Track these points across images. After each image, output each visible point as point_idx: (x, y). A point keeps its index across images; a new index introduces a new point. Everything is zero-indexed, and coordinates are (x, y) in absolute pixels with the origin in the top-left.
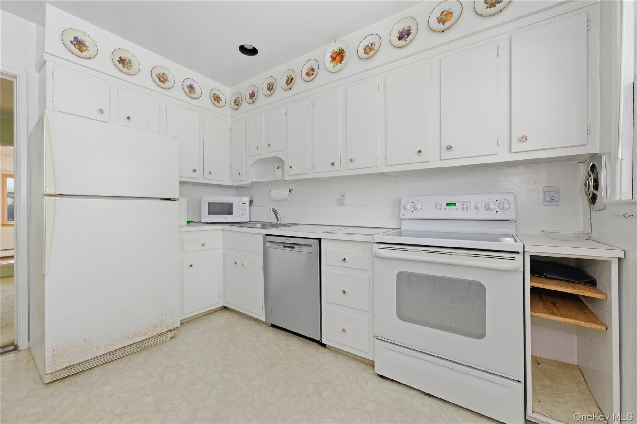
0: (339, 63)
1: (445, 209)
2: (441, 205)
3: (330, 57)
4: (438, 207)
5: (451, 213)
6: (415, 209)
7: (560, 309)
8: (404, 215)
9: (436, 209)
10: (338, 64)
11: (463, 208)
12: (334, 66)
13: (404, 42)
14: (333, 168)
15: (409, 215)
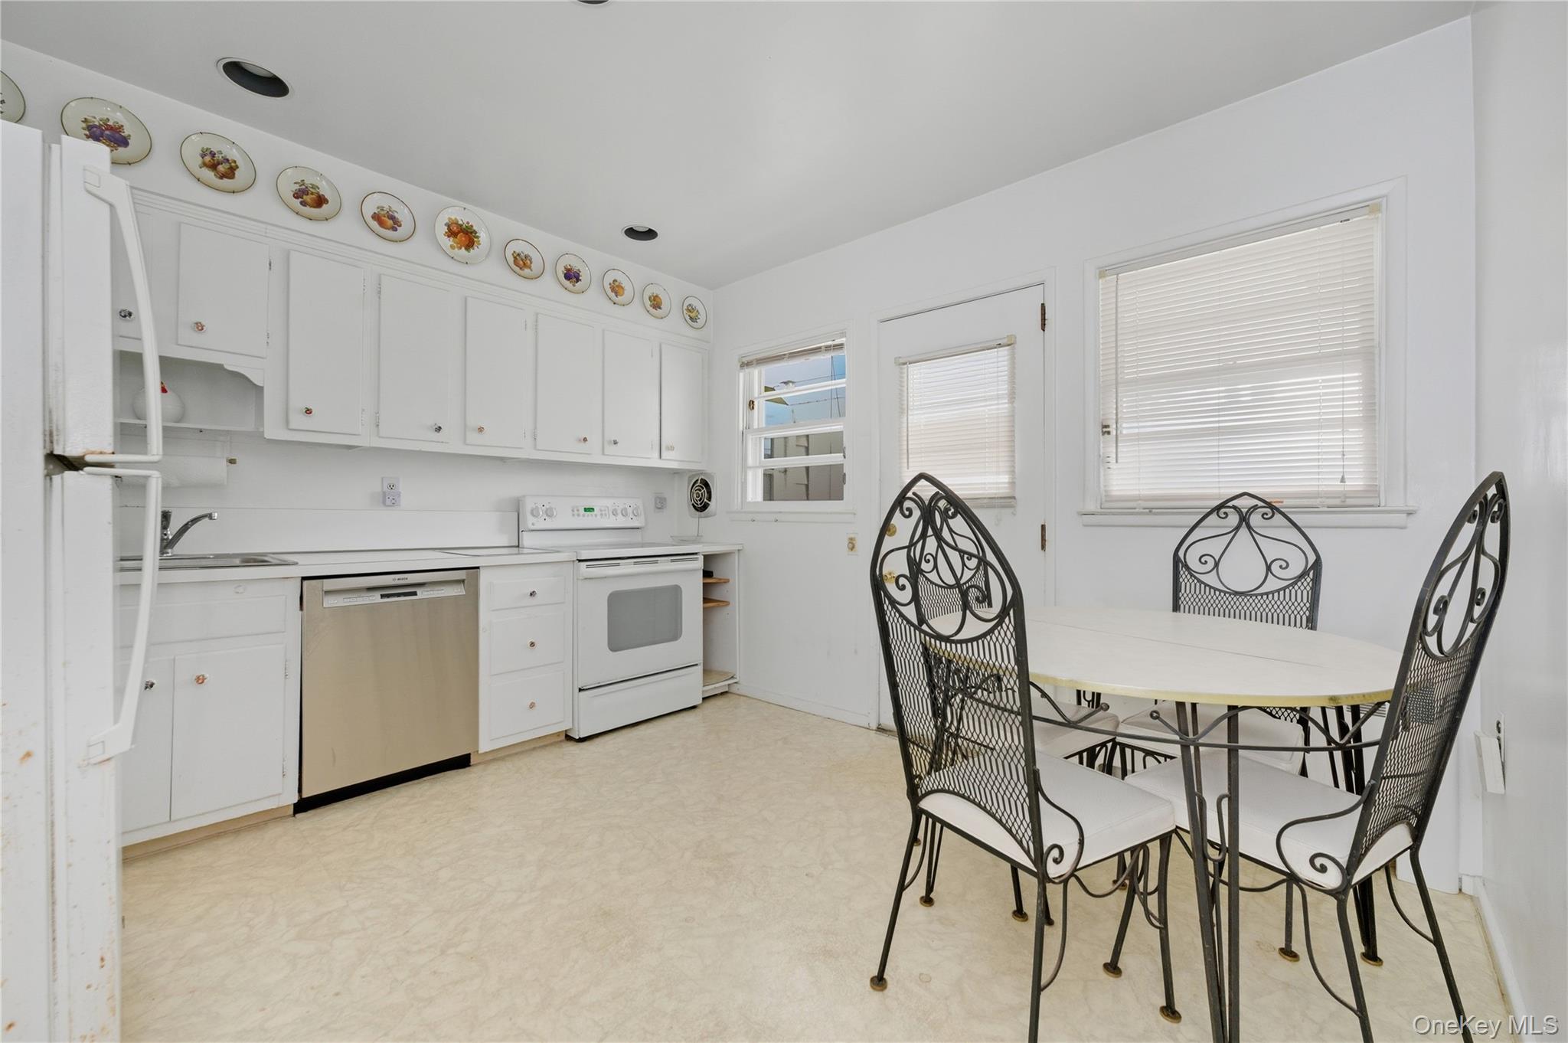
0: (463, 248)
1: (584, 516)
2: (578, 510)
3: (445, 225)
4: (576, 512)
5: (589, 521)
6: (547, 515)
7: (710, 597)
8: (533, 524)
9: (573, 515)
10: (461, 248)
11: (602, 515)
12: (452, 247)
13: (571, 285)
14: (436, 436)
15: (540, 524)
